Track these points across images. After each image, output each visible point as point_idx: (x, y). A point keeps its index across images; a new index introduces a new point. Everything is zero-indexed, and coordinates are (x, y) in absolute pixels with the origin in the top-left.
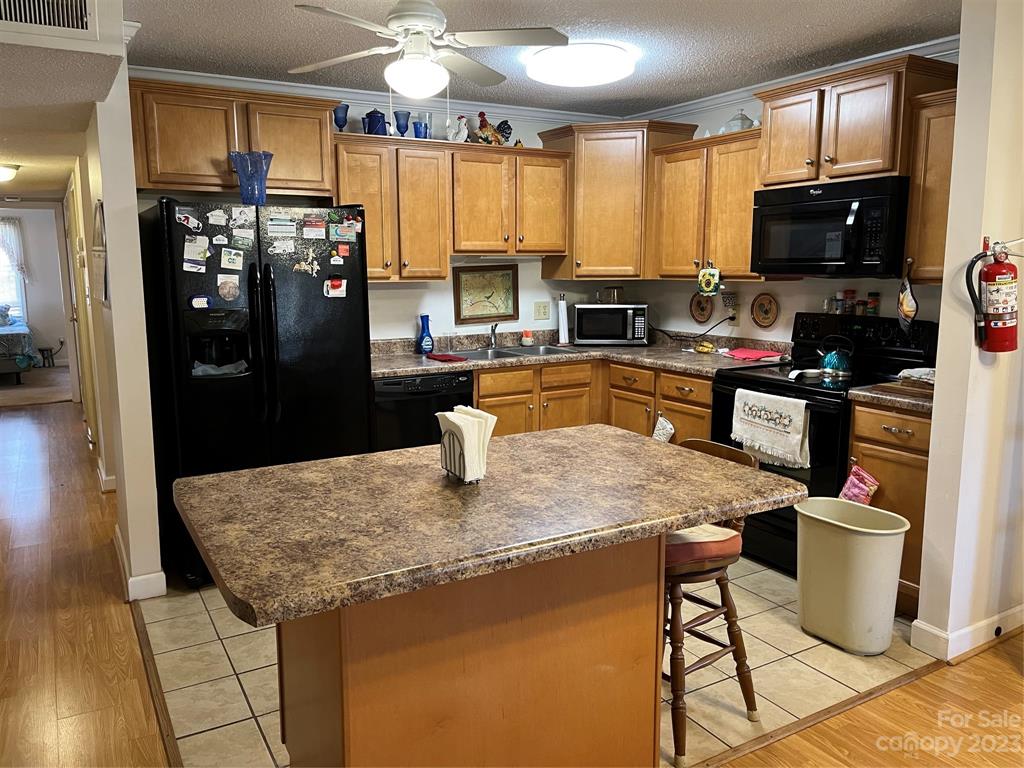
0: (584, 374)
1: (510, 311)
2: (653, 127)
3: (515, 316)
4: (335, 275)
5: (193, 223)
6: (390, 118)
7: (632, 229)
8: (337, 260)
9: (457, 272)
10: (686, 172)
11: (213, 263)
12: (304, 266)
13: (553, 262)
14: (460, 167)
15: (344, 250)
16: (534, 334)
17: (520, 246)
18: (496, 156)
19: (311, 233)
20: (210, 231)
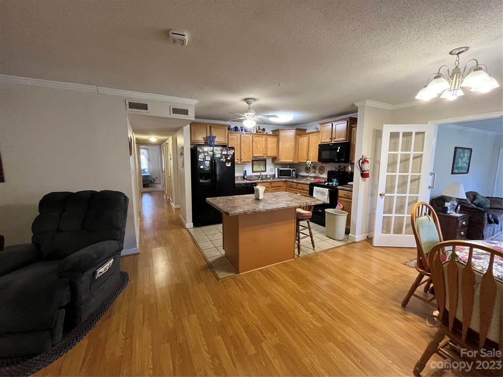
0: (281, 184)
1: (264, 170)
2: (297, 129)
3: (265, 171)
4: (227, 161)
5: (201, 151)
6: (239, 128)
7: (292, 152)
8: (229, 158)
9: (253, 161)
10: (304, 140)
11: (204, 159)
12: (222, 160)
13: (274, 159)
14: (254, 138)
15: (230, 156)
16: (270, 175)
17: (267, 155)
18: (262, 136)
19: (223, 153)
20: (204, 152)
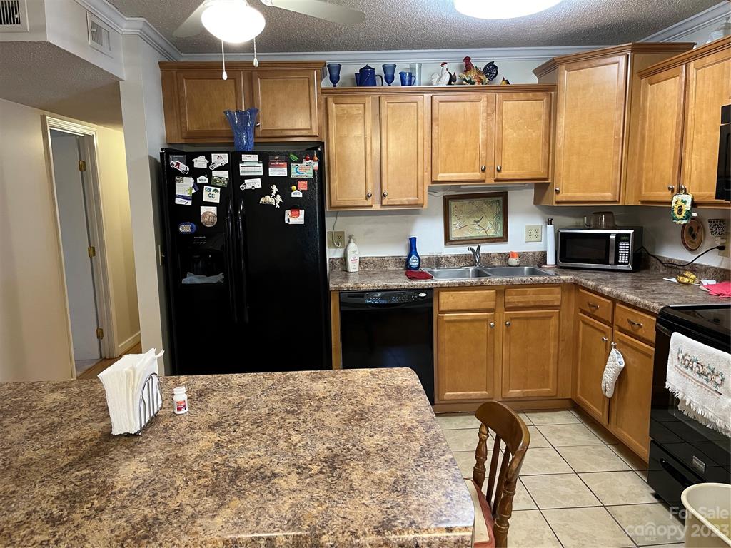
0: (555, 296)
1: (500, 234)
2: (637, 49)
3: (504, 238)
4: (293, 205)
5: (183, 167)
7: (613, 155)
8: (296, 194)
9: (446, 200)
10: (666, 92)
11: (197, 198)
12: (267, 199)
13: (541, 187)
14: (441, 109)
15: (303, 185)
16: (520, 255)
17: (500, 176)
19: (274, 172)
20: (195, 173)
